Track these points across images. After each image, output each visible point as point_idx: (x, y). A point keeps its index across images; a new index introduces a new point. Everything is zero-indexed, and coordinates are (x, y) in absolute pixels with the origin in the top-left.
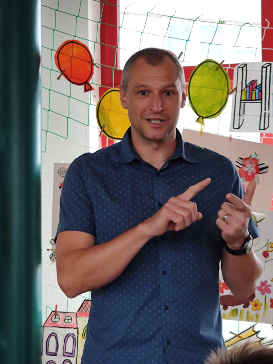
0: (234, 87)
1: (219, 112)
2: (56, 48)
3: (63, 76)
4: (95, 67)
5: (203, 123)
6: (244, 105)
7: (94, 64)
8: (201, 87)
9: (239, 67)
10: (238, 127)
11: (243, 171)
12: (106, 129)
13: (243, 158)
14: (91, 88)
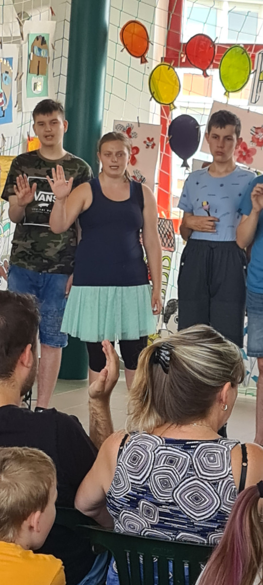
0: (255, 68)
1: (241, 88)
2: (122, 26)
3: (125, 50)
4: (150, 45)
5: (228, 96)
6: (261, 85)
7: (150, 42)
8: (229, 67)
9: (260, 53)
10: (254, 102)
11: (255, 138)
12: (154, 95)
13: (257, 127)
14: (146, 61)
